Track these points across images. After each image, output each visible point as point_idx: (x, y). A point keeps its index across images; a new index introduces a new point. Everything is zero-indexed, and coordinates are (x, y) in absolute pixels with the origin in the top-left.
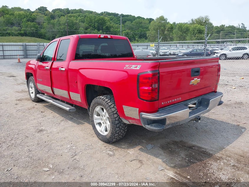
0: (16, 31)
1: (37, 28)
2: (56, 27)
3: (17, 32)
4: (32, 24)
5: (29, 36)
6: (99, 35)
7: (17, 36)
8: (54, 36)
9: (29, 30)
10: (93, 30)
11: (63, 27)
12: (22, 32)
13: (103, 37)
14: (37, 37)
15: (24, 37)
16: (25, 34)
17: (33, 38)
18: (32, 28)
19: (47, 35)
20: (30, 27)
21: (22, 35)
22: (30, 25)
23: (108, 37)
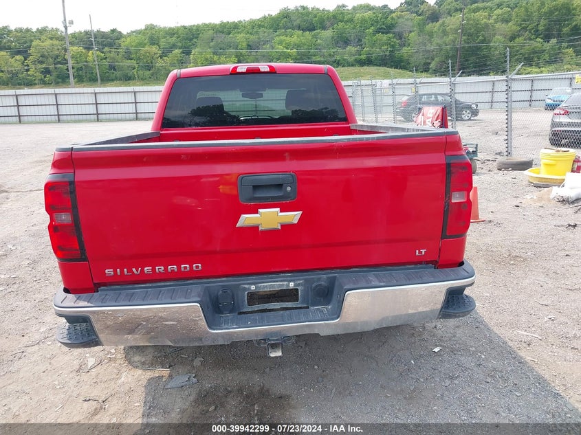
0: (351, 55)
1: (393, 46)
2: (436, 40)
3: (353, 58)
4: (385, 37)
5: (376, 65)
6: (231, 66)
7: (352, 66)
8: (428, 61)
9: (377, 51)
10: (531, 40)
11: (452, 38)
12: (363, 57)
13: (244, 70)
14: (391, 67)
15: (365, 67)
16: (368, 62)
17: (383, 69)
18: (384, 48)
19: (412, 60)
20: (380, 44)
21: (362, 63)
22: (380, 40)
23: (262, 70)
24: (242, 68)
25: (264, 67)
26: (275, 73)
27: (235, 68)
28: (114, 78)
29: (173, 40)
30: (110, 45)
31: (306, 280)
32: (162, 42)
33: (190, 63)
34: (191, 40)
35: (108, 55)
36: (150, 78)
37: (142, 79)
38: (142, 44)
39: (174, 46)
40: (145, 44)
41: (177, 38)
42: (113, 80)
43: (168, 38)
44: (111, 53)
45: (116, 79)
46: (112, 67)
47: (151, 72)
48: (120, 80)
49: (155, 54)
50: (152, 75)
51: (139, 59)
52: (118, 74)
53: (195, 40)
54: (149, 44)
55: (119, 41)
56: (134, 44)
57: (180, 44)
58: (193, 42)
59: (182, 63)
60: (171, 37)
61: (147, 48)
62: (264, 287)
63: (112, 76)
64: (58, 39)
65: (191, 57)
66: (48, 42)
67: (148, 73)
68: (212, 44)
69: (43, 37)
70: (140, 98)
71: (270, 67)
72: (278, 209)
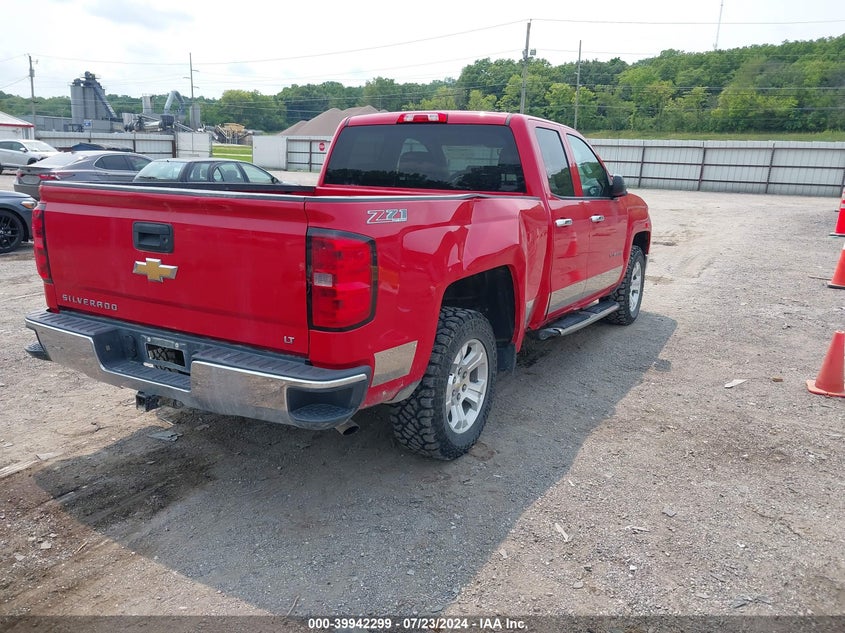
6: (397, 114)
13: (412, 119)
23: (430, 119)
24: (410, 116)
25: (433, 116)
26: (446, 123)
27: (403, 116)
28: (601, 126)
29: (697, 72)
30: (606, 81)
31: (188, 344)
32: (681, 77)
33: (717, 107)
34: (726, 71)
35: (599, 94)
36: (651, 127)
37: (640, 129)
38: (648, 80)
39: (697, 81)
40: (654, 79)
41: (706, 69)
42: (599, 129)
43: (691, 69)
44: (604, 92)
45: (604, 127)
46: (602, 112)
47: (655, 118)
48: (609, 128)
49: (665, 93)
50: (655, 124)
51: (640, 100)
52: (608, 121)
53: (733, 71)
54: (660, 78)
55: (619, 76)
56: (637, 79)
57: (707, 79)
58: (729, 75)
59: (704, 107)
60: (695, 69)
61: (655, 85)
62: (158, 341)
63: (599, 124)
64: (542, 74)
65: (721, 97)
66: (529, 78)
67: (649, 121)
68: (759, 78)
69: (525, 71)
70: (651, 156)
71: (440, 115)
72: (159, 261)
